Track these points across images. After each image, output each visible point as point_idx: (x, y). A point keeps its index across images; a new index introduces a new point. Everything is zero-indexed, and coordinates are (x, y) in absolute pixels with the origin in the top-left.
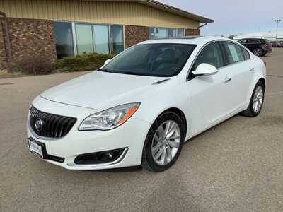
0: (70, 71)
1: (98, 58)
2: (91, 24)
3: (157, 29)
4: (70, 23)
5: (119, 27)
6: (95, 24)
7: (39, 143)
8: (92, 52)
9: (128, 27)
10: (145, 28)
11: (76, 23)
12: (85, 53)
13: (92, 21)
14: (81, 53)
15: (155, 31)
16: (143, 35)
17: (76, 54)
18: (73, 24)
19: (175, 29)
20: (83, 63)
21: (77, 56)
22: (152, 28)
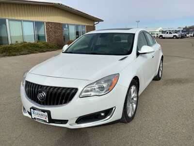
0: (9, 56)
1: (28, 45)
2: (21, 21)
3: (68, 25)
4: (5, 20)
5: (41, 23)
6: (24, 21)
7: (44, 111)
8: (22, 41)
9: (48, 23)
10: (59, 24)
11: (9, 20)
12: (17, 42)
13: (21, 18)
14: (14, 42)
15: (67, 26)
16: (59, 29)
17: (10, 42)
18: (7, 21)
19: (80, 25)
20: (18, 49)
21: (11, 44)
22: (65, 25)
